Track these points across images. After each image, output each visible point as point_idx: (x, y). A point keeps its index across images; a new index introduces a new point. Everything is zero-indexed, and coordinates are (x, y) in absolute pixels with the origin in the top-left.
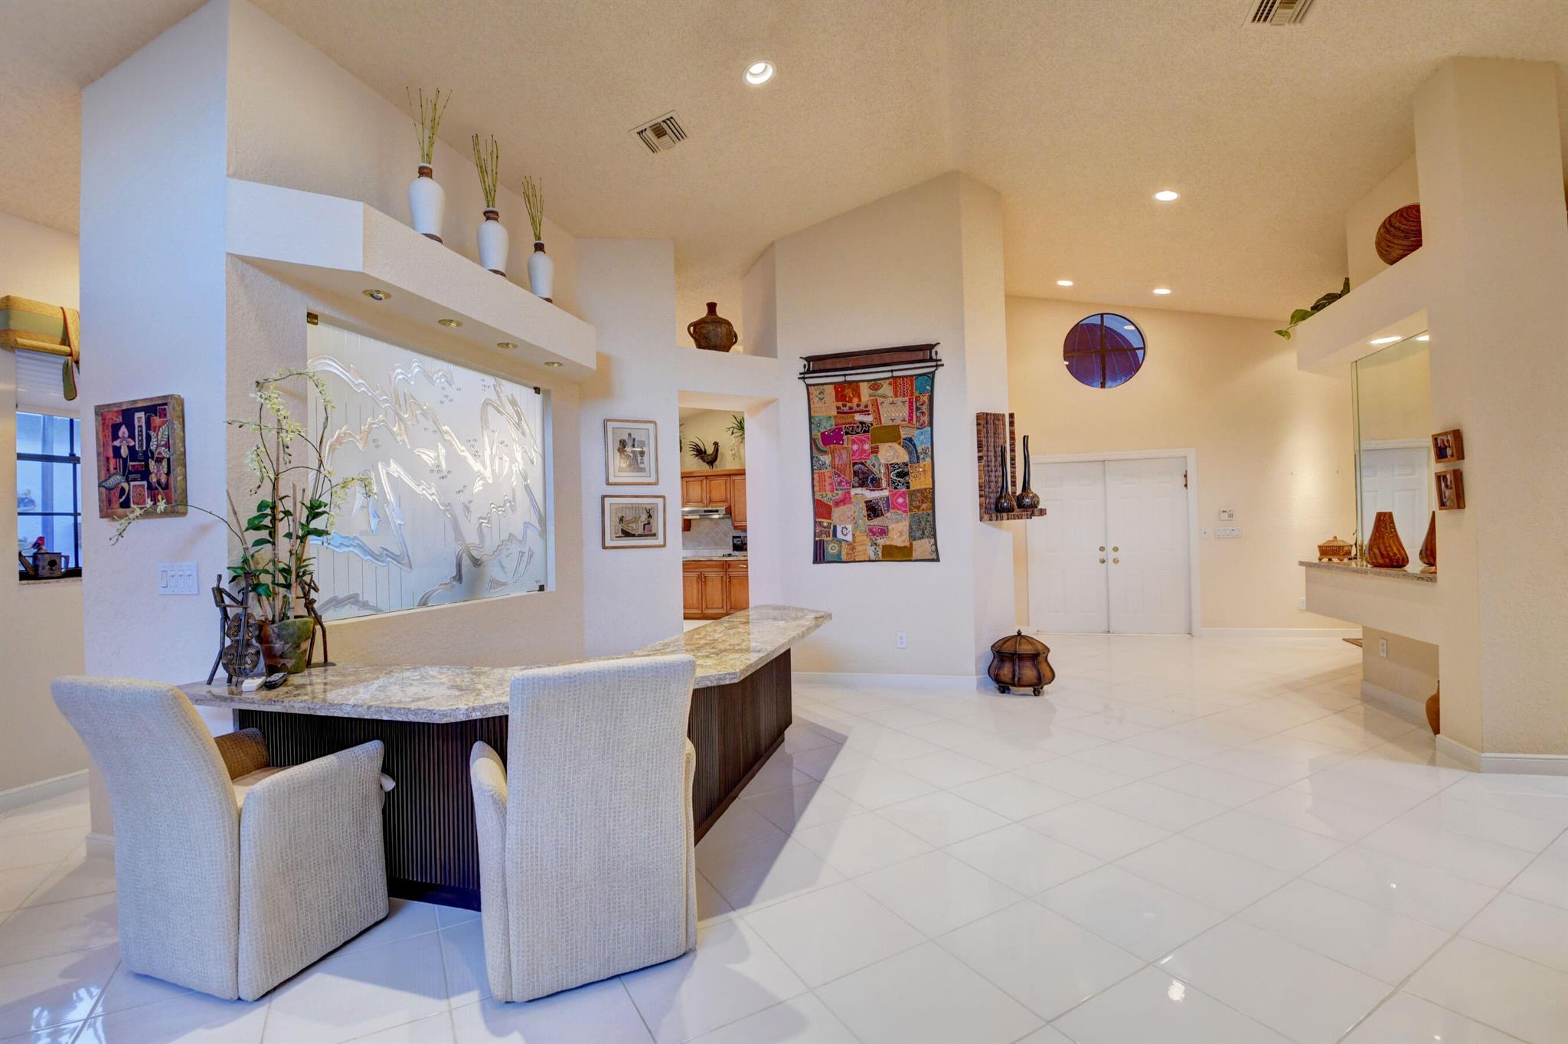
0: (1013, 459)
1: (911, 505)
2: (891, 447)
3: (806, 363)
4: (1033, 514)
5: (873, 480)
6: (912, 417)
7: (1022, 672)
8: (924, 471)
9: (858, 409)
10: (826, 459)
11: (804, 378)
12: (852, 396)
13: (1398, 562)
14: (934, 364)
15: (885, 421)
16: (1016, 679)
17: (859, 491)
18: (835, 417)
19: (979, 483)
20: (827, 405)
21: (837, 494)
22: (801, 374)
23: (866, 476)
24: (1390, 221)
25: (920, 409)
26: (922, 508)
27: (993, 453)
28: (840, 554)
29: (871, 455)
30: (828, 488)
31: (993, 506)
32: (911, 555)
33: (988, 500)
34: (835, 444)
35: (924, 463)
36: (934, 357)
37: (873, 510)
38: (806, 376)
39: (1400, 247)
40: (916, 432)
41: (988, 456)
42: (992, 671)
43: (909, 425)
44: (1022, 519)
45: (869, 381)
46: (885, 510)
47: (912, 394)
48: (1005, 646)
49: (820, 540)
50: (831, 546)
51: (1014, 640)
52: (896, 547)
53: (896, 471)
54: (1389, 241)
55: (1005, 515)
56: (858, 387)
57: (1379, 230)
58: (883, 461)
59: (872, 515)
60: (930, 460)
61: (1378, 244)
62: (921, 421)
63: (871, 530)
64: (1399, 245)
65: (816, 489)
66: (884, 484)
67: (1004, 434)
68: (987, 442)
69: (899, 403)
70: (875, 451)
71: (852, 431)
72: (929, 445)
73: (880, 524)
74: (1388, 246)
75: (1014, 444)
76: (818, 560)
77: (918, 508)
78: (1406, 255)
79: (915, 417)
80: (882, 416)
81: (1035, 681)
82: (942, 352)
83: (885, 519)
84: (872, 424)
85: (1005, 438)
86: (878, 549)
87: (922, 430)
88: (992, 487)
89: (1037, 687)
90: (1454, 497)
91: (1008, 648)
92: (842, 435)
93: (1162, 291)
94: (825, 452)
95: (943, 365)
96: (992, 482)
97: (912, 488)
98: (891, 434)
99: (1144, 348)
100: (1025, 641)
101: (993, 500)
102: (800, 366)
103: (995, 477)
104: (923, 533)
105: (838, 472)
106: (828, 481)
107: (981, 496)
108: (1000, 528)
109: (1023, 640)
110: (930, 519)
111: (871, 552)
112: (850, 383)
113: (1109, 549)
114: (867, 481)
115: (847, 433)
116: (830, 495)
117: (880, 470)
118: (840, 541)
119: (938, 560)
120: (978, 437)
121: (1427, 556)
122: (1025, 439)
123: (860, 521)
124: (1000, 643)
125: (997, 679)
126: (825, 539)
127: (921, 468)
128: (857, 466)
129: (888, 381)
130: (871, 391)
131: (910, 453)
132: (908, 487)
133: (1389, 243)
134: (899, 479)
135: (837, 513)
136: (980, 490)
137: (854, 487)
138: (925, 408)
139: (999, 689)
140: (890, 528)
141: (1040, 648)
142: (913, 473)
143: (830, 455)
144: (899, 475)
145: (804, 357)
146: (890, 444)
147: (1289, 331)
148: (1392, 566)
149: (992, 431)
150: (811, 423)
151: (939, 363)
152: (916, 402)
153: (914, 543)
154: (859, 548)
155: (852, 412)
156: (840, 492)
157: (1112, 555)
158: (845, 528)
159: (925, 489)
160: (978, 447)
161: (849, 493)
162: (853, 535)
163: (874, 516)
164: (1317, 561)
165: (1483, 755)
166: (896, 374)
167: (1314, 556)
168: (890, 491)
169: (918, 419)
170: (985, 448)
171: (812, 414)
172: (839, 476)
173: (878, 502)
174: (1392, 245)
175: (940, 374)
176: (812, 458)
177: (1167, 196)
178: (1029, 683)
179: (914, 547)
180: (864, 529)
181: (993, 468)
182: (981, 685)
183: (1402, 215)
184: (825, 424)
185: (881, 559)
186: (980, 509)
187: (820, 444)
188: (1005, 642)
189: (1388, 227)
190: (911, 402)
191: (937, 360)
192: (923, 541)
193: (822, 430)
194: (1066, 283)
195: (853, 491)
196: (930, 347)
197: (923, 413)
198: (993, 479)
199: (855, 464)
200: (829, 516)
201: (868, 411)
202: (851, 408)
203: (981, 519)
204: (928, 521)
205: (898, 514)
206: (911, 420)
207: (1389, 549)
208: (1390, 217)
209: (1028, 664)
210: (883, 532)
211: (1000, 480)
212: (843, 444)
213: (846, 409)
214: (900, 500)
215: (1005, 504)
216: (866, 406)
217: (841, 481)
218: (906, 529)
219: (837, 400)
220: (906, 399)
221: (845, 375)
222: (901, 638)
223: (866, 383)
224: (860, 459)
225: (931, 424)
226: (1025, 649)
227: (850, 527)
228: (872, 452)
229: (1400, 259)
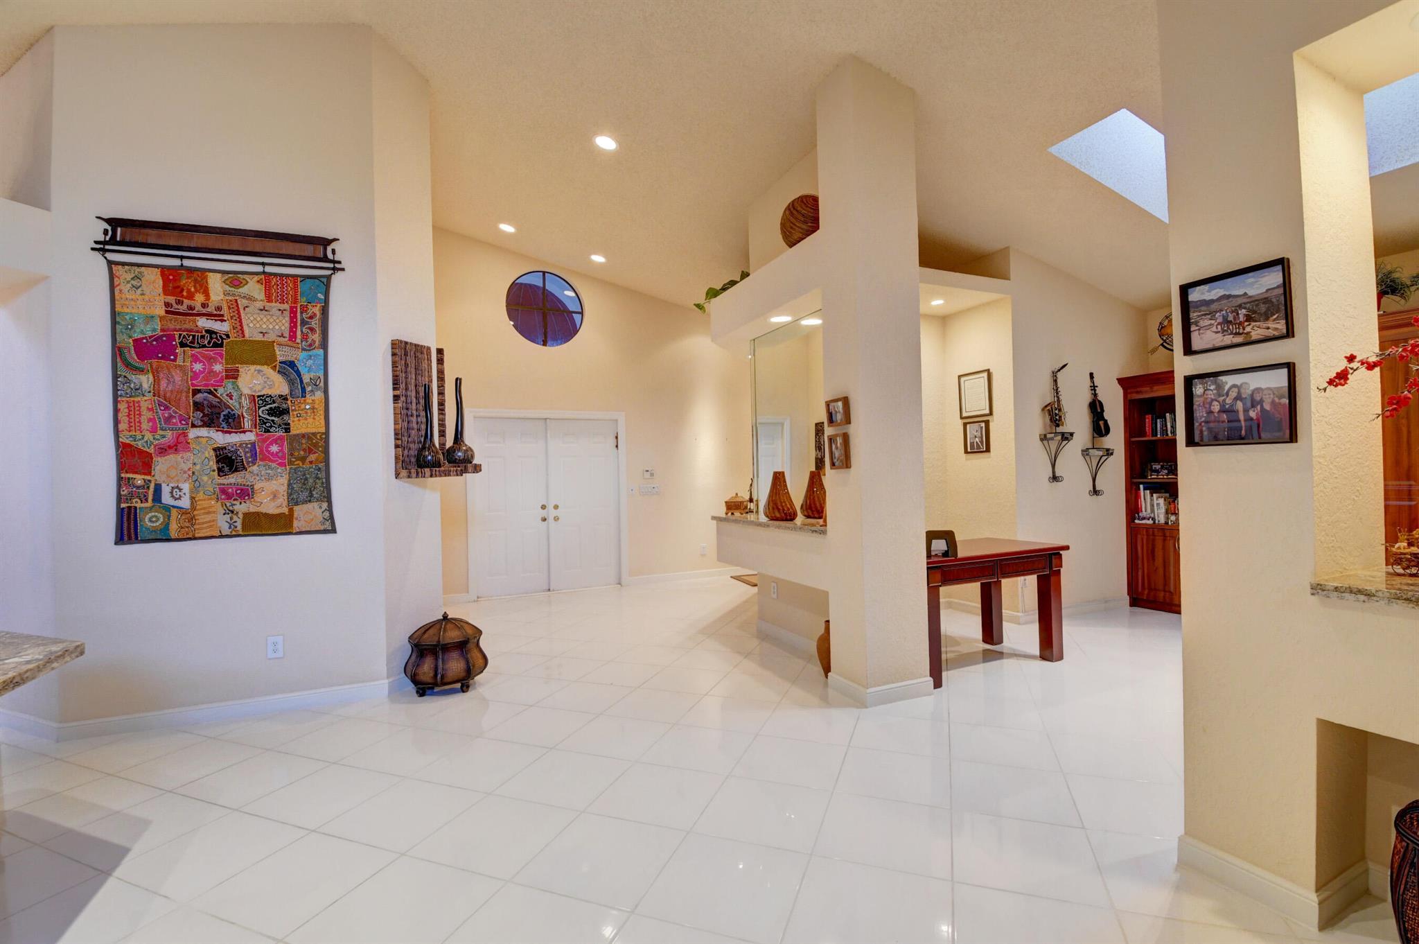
0: (441, 404)
1: (292, 455)
2: (259, 371)
3: (109, 228)
4: (465, 471)
5: (227, 417)
6: (295, 333)
7: (447, 666)
8: (313, 408)
9: (204, 311)
10: (146, 381)
11: (103, 251)
12: (193, 289)
13: (790, 516)
14: (331, 265)
15: (251, 332)
16: (439, 676)
17: (204, 432)
18: (161, 318)
19: (395, 430)
20: (146, 298)
21: (164, 437)
22: (96, 242)
23: (217, 410)
24: (793, 205)
25: (307, 323)
26: (309, 459)
27: (413, 394)
28: (166, 526)
29: (226, 381)
30: (146, 425)
31: (413, 460)
32: (291, 526)
33: (406, 452)
34: (161, 358)
35: (313, 398)
36: (330, 256)
37: (227, 461)
38: (107, 247)
39: (800, 230)
40: (302, 355)
41: (406, 396)
42: (408, 669)
43: (290, 343)
44: (449, 475)
45: (224, 272)
46: (248, 463)
47: (295, 301)
48: (426, 636)
49: (129, 508)
50: (148, 516)
51: (438, 626)
52: (266, 515)
53: (268, 407)
54: (792, 223)
55: (427, 471)
56: (206, 278)
57: (785, 212)
58: (246, 391)
59: (226, 469)
60: (322, 395)
61: (783, 225)
62: (310, 340)
63: (223, 491)
64: (798, 227)
65: (123, 426)
66: (247, 424)
67: (430, 371)
68: (406, 378)
69: (274, 311)
70: (233, 375)
71: (192, 342)
72: (321, 374)
73: (240, 481)
74: (792, 228)
75: (443, 386)
76: (126, 538)
77: (303, 459)
78: (803, 239)
79: (299, 333)
80: (245, 327)
81: (463, 674)
82: (342, 252)
83: (247, 476)
84: (228, 336)
85: (430, 376)
86: (235, 518)
87: (311, 353)
88: (412, 435)
89: (465, 683)
90: (843, 457)
91: (429, 639)
92: (175, 347)
93: (598, 259)
94: (142, 371)
95: (343, 269)
96: (413, 429)
97: (294, 431)
98: (262, 353)
99: (582, 313)
100: (452, 626)
101: (413, 453)
102: (98, 231)
103: (417, 423)
104: (311, 496)
105: (164, 401)
106: (146, 415)
107: (397, 446)
108: (425, 487)
109: (449, 626)
110: (322, 475)
111: (223, 523)
112: (191, 270)
113: (550, 507)
114: (218, 418)
115: (183, 345)
116: (148, 436)
117: (240, 403)
118: (167, 509)
119: (333, 530)
120: (393, 371)
121: (806, 509)
122: (458, 382)
123: (205, 478)
124: (417, 634)
125: (415, 680)
126: (139, 505)
127: (308, 404)
128: (199, 397)
129: (256, 278)
130: (228, 288)
131: (291, 383)
132: (287, 430)
133: (792, 225)
134: (273, 418)
135: (161, 466)
136: (396, 439)
137: (193, 426)
138: (315, 323)
139: (417, 692)
140: (255, 487)
141: (470, 631)
142: (295, 410)
143: (151, 376)
144: (272, 412)
145: (106, 217)
146: (259, 367)
147: (705, 306)
148: (787, 520)
149: (413, 366)
150: (114, 323)
151: (337, 266)
152: (302, 313)
153: (296, 508)
154: (202, 518)
155: (191, 313)
156: (169, 434)
157: (553, 513)
158: (177, 487)
159: (314, 434)
160: (394, 384)
161: (185, 435)
162: (192, 498)
163: (230, 470)
164: (724, 516)
165: (868, 691)
166: (269, 269)
167: (721, 511)
168: (257, 435)
169: (305, 337)
170: (402, 386)
171: (118, 309)
172: (167, 408)
173: (237, 450)
174: (794, 227)
175: (337, 279)
176: (115, 377)
177: (606, 143)
178: (456, 678)
179: (296, 515)
180: (212, 490)
181: (414, 412)
182: (394, 692)
183: (802, 201)
184: (142, 327)
185: (241, 533)
186: (396, 463)
187: (132, 356)
188: (425, 632)
189: (792, 209)
190: (293, 312)
191: (334, 262)
192: (310, 506)
193: (136, 336)
194: (507, 228)
195: (193, 433)
196: (326, 242)
197: (312, 329)
198: (415, 426)
199: (195, 392)
200: (147, 468)
201: (222, 316)
202: (191, 308)
203: (397, 476)
204: (319, 478)
205: (270, 468)
206: (293, 337)
207: (784, 504)
208: (793, 201)
209: (455, 655)
210: (245, 493)
211: (423, 427)
212: (175, 360)
213: (182, 308)
214: (274, 448)
215: (430, 458)
216: (219, 308)
217: (171, 417)
218: (283, 489)
219: (166, 291)
220: (286, 306)
221: (182, 258)
222: (275, 644)
223: (219, 275)
224: (206, 385)
225: (324, 345)
226: (452, 636)
227: (186, 487)
228: (228, 377)
229: (799, 242)
